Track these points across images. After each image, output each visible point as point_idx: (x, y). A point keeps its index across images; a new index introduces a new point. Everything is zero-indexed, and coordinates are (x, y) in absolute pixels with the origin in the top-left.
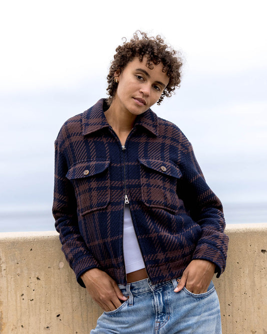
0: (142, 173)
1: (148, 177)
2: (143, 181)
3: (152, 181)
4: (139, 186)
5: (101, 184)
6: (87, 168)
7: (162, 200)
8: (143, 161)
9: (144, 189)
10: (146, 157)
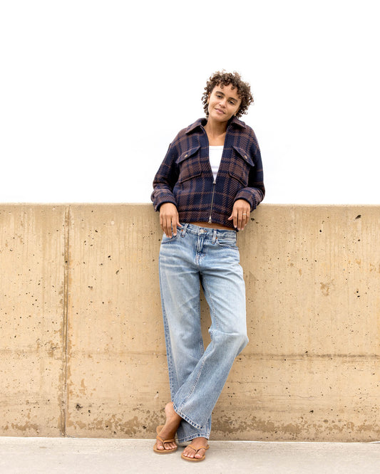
0: (233, 155)
1: (236, 159)
2: (233, 160)
3: (238, 162)
4: (229, 162)
5: (194, 160)
6: (187, 153)
7: (240, 175)
8: (236, 148)
9: (232, 165)
10: (238, 146)
